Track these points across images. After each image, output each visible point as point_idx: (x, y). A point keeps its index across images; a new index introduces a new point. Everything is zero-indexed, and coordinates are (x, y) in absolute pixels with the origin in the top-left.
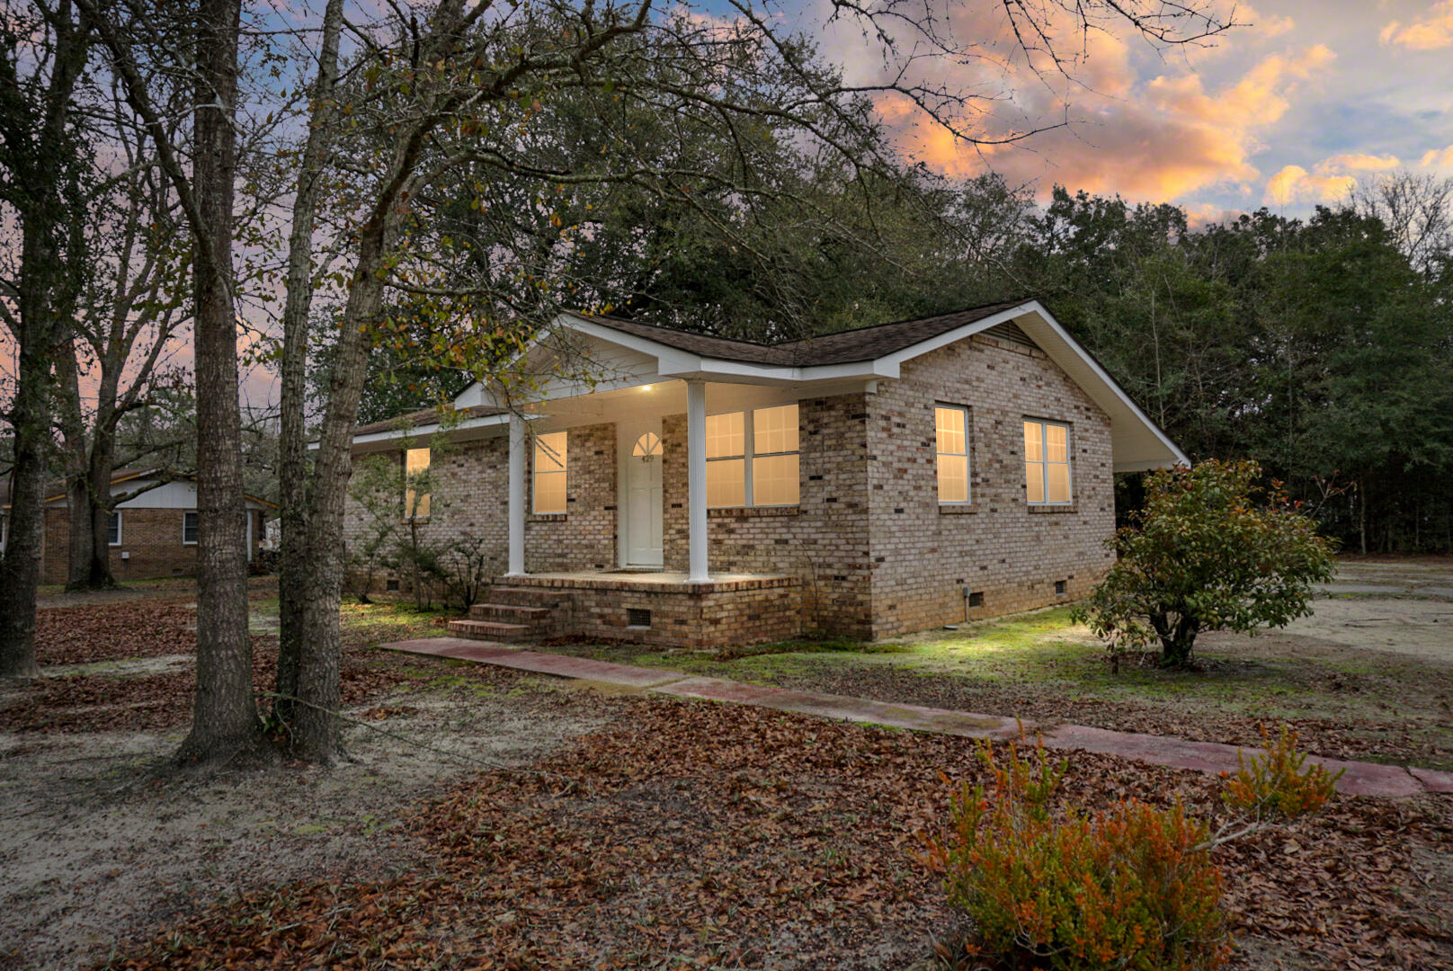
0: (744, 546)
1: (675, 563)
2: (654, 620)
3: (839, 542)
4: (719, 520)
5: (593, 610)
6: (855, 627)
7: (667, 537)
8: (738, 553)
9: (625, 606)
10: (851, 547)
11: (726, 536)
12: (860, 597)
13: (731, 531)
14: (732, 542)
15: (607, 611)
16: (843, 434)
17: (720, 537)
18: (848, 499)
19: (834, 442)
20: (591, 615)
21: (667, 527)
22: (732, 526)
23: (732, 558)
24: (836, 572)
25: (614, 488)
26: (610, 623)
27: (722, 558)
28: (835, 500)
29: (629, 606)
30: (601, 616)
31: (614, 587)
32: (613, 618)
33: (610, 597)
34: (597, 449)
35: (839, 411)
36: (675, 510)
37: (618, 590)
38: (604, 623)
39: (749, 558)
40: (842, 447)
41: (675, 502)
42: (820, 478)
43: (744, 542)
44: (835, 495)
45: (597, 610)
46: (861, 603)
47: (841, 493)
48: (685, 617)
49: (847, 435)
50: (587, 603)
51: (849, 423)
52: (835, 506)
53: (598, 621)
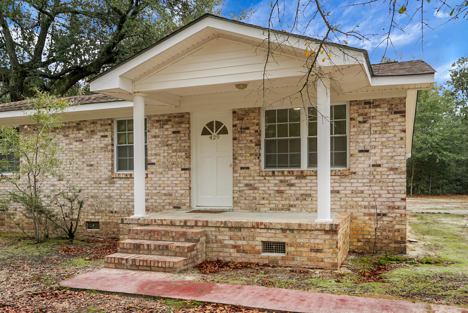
0: (302, 195)
1: (243, 206)
2: (288, 249)
3: (382, 192)
4: (282, 178)
5: (226, 242)
6: (393, 245)
7: (237, 189)
8: (297, 199)
9: (259, 239)
10: (391, 195)
11: (288, 188)
12: (397, 227)
13: (292, 185)
14: (293, 192)
15: (240, 243)
16: (387, 123)
17: (282, 188)
18: (390, 165)
19: (379, 128)
20: (226, 246)
21: (236, 183)
22: (292, 182)
23: (292, 203)
24: (378, 211)
25: (188, 157)
26: (244, 251)
27: (283, 202)
28: (379, 166)
29: (264, 239)
30: (234, 247)
31: (250, 225)
32: (247, 248)
33: (244, 233)
34: (175, 130)
35: (385, 108)
36: (243, 171)
37: (253, 227)
38: (238, 251)
39: (306, 203)
40: (386, 132)
41: (243, 165)
42: (367, 151)
43: (303, 192)
44: (379, 163)
45: (232, 242)
46: (398, 230)
47: (385, 161)
48: (321, 247)
49: (390, 124)
50: (220, 237)
51: (392, 116)
52: (379, 169)
53: (232, 250)
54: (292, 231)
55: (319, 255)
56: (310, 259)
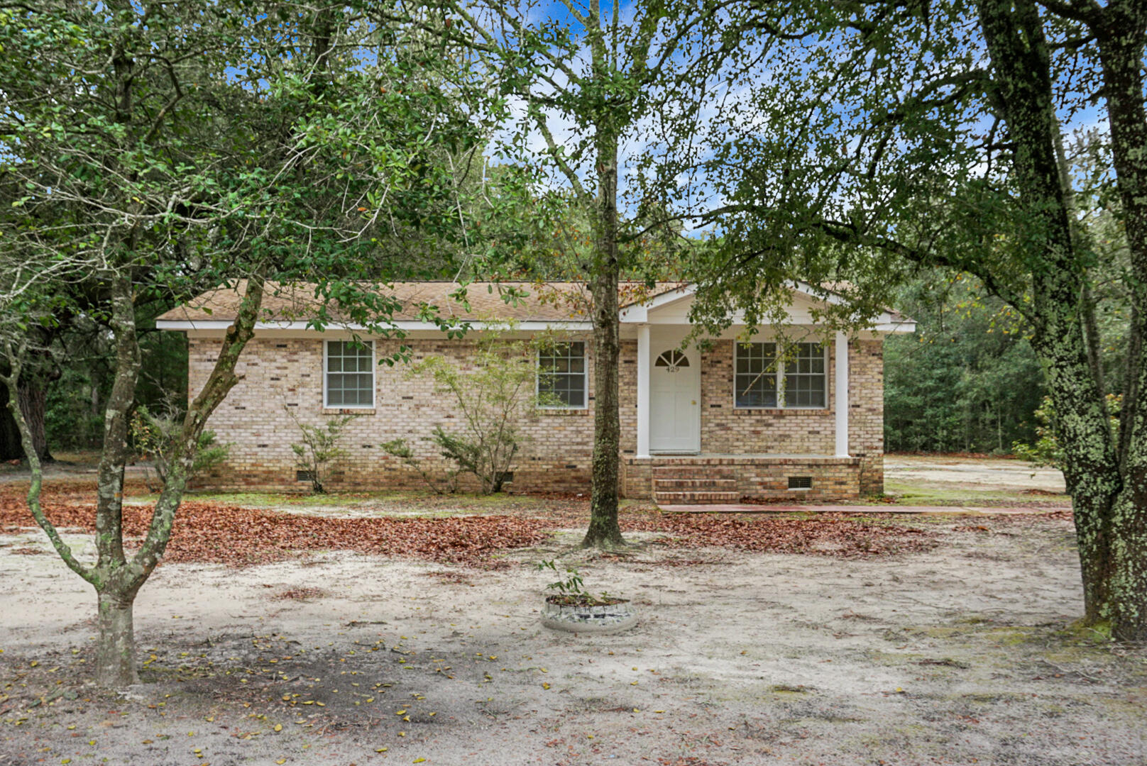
0: (780, 436)
1: (714, 448)
2: (815, 483)
3: (861, 433)
4: (759, 417)
5: (752, 480)
6: (872, 486)
7: (706, 429)
8: (775, 440)
9: (787, 475)
10: (869, 436)
11: (765, 428)
12: (875, 467)
13: (770, 425)
14: (770, 433)
15: (767, 479)
16: (865, 365)
17: (759, 429)
18: (869, 406)
19: (858, 369)
20: (752, 483)
21: (704, 422)
22: (770, 422)
23: (769, 444)
24: (857, 452)
26: (772, 488)
27: (760, 444)
28: (858, 406)
29: (791, 475)
30: (761, 484)
31: (778, 462)
32: (773, 484)
33: (771, 469)
34: (627, 359)
36: (714, 409)
37: (781, 464)
38: (765, 488)
39: (785, 444)
40: (865, 373)
41: (714, 403)
43: (781, 433)
44: (858, 403)
45: (758, 479)
46: (877, 471)
47: (863, 402)
48: (844, 480)
49: (869, 366)
50: (746, 475)
51: (871, 358)
52: (858, 410)
53: (759, 487)
54: (818, 466)
55: (844, 487)
56: (835, 492)
